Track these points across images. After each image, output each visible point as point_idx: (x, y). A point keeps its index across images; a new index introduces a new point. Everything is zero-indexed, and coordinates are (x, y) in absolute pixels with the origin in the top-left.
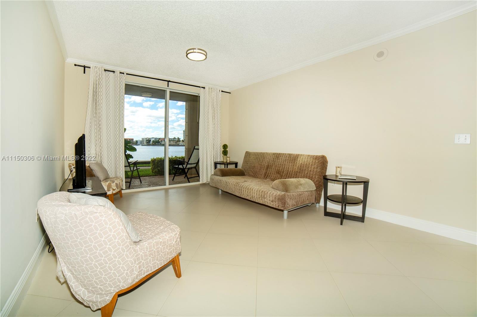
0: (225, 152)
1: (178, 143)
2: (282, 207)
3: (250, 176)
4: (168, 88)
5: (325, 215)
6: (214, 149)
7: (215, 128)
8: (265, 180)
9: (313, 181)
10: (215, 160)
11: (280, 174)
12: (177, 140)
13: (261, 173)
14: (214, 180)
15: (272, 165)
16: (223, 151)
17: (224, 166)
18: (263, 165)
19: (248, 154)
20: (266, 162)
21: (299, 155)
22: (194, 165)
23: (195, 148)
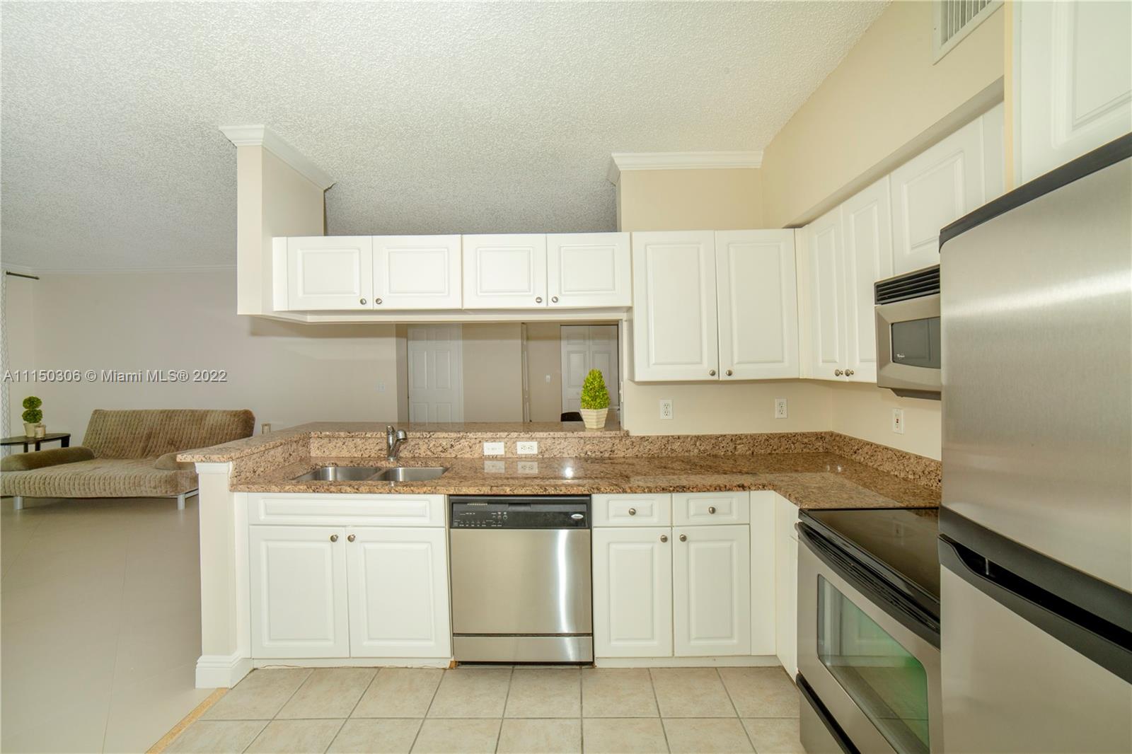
0: (32, 416)
3: (106, 457)
8: (144, 460)
11: (175, 446)
13: (135, 449)
15: (158, 432)
16: (27, 414)
18: (139, 433)
19: (99, 415)
20: (146, 428)
21: (208, 411)
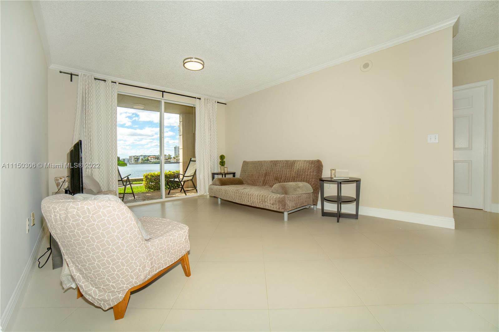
0: (222, 163)
1: (169, 160)
2: (283, 209)
3: (248, 184)
4: (163, 98)
5: (322, 216)
6: (211, 160)
7: (211, 139)
8: (264, 187)
9: (310, 184)
10: (212, 170)
11: (278, 181)
12: (167, 157)
13: (260, 181)
14: (213, 190)
15: (270, 172)
16: (220, 162)
17: (221, 176)
18: (261, 173)
19: (245, 163)
20: (264, 170)
21: (295, 161)
22: (191, 178)
23: (192, 160)
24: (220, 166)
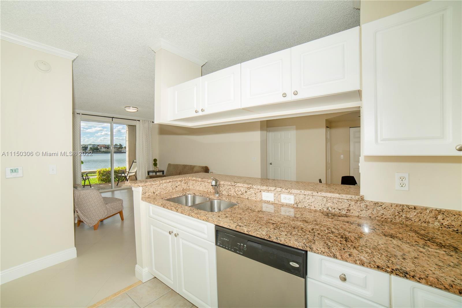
1: (120, 150)
12: (118, 147)
15: (182, 172)
16: (154, 163)
18: (177, 172)
19: (169, 165)
23: (134, 161)
24: (153, 166)
